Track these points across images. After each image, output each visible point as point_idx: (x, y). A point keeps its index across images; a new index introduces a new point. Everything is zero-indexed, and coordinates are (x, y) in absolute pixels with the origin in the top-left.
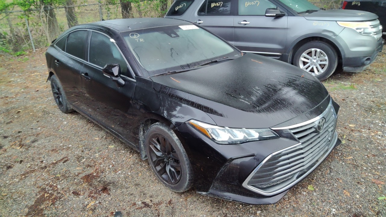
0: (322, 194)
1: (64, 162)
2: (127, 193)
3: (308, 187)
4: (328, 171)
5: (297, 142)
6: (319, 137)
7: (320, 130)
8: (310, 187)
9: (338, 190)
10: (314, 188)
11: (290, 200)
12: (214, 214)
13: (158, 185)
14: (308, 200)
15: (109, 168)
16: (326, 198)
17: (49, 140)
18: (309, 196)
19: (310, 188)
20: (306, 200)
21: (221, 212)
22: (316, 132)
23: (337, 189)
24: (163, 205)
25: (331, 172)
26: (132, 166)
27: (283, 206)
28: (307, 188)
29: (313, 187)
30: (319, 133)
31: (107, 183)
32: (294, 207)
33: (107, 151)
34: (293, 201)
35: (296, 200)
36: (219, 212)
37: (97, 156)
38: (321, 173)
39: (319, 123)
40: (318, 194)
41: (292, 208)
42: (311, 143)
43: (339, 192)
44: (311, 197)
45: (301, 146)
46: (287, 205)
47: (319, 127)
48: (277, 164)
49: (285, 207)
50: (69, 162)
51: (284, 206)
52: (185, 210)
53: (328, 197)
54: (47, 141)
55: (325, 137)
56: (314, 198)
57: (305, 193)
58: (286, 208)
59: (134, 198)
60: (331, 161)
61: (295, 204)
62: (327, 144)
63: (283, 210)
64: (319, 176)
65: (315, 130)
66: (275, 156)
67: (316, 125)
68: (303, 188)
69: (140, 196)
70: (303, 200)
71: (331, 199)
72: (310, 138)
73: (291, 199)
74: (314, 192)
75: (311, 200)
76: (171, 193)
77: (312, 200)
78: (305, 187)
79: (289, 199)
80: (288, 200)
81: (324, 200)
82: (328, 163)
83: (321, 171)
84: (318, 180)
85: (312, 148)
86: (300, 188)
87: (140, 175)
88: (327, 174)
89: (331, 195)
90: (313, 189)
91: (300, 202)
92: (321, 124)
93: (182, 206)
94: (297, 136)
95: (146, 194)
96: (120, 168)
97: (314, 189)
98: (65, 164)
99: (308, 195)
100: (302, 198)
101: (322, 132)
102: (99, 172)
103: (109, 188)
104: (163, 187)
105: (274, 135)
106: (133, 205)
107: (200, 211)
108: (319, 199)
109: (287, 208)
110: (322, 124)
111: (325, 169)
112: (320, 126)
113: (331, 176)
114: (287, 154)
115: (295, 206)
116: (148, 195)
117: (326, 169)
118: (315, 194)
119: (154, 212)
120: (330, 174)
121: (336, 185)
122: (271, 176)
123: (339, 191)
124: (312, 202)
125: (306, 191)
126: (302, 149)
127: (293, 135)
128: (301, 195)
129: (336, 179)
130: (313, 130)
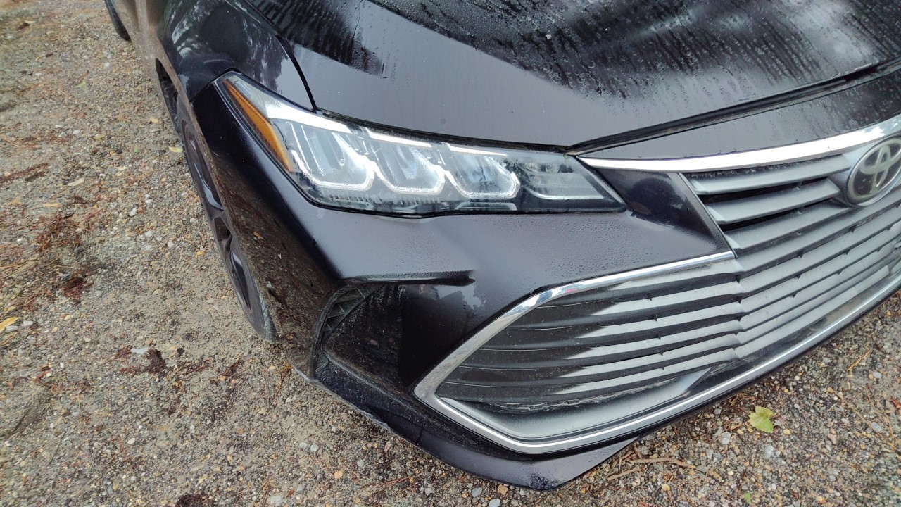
0: (800, 459)
1: (27, 180)
2: (128, 309)
3: (752, 415)
4: (864, 361)
5: (712, 247)
6: (852, 229)
7: (864, 197)
8: (762, 415)
9: (879, 455)
10: (777, 423)
11: (655, 455)
12: (349, 447)
13: (231, 298)
14: (731, 473)
15: (129, 216)
16: (810, 481)
17: (39, 110)
18: (742, 453)
19: (759, 419)
20: (722, 470)
21: (376, 446)
22: (840, 205)
23: (876, 449)
24: (208, 374)
25: (873, 364)
26: (192, 220)
27: (615, 477)
28: (746, 419)
29: (773, 419)
30: (854, 207)
31: (96, 263)
32: (658, 492)
33: (154, 161)
34: (665, 463)
35: (679, 463)
36: (370, 445)
37: (119, 174)
38: (827, 360)
39: (872, 159)
40: (782, 456)
41: (650, 494)
42: (800, 254)
43: (879, 465)
44: (747, 464)
45: (734, 262)
46: (633, 474)
47: (863, 183)
48: (581, 333)
49: (621, 484)
50: (43, 178)
51: (619, 479)
52: (263, 411)
53: (824, 477)
54: (34, 112)
55: (888, 228)
56: (760, 471)
57: (726, 439)
58: (623, 486)
59: (136, 331)
60: (889, 319)
61: (666, 479)
62: (890, 257)
63: (608, 494)
64: (816, 374)
65: (838, 195)
66: (572, 300)
67: (848, 169)
68: (728, 413)
69: (159, 326)
70: (705, 469)
71: (830, 490)
72: (799, 231)
73: (659, 453)
74: (770, 440)
75: (744, 474)
76: (253, 338)
77: (747, 479)
78: (740, 412)
79: (652, 451)
80: (646, 453)
81: (796, 490)
82: (874, 324)
83: (832, 352)
84: (806, 392)
85: (797, 275)
86: (718, 412)
87: (199, 253)
88: (854, 372)
89: (836, 472)
90: (767, 427)
91: (692, 472)
92: (881, 166)
93: (262, 391)
94: (720, 215)
95: (180, 324)
96: (154, 223)
97: (776, 427)
98: (29, 184)
99: (737, 450)
100: (710, 457)
101: (871, 205)
102: (97, 224)
103: (91, 281)
104: (240, 311)
105: (600, 197)
106: (118, 356)
107: (312, 423)
108: (779, 480)
109: (628, 488)
110: (886, 167)
111: (855, 346)
112: (869, 177)
113: (870, 383)
114: (649, 294)
115: (665, 487)
116: (183, 329)
117: (859, 347)
118: (770, 451)
119: (164, 394)
120: (865, 373)
121: (879, 429)
122: (550, 378)
123: (881, 461)
124: (744, 488)
125: (734, 431)
126: (737, 277)
127: (698, 205)
128: (707, 445)
129: (887, 403)
130: (828, 190)
